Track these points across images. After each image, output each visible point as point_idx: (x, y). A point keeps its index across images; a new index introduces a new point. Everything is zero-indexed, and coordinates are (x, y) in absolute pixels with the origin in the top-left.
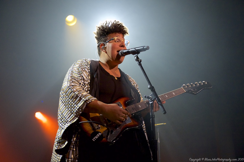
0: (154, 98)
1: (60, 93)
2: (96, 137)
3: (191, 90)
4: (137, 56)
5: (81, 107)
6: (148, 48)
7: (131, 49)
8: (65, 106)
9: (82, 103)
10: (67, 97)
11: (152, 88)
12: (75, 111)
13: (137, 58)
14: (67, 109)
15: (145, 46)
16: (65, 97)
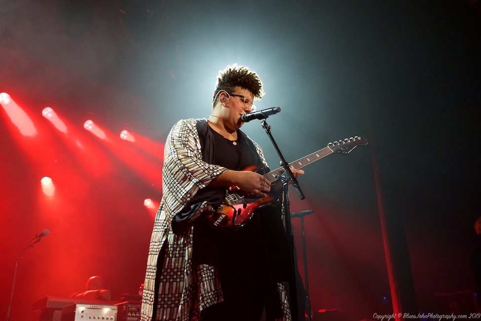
0: (289, 178)
1: (163, 171)
2: (219, 221)
3: (340, 150)
4: (265, 122)
5: (189, 192)
6: (278, 111)
7: (257, 112)
8: (168, 189)
9: (191, 186)
10: (172, 176)
11: (286, 165)
12: (181, 197)
13: (265, 123)
14: (171, 194)
15: (274, 108)
16: (169, 176)
